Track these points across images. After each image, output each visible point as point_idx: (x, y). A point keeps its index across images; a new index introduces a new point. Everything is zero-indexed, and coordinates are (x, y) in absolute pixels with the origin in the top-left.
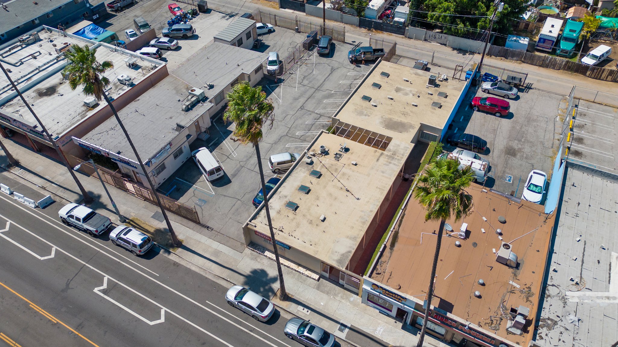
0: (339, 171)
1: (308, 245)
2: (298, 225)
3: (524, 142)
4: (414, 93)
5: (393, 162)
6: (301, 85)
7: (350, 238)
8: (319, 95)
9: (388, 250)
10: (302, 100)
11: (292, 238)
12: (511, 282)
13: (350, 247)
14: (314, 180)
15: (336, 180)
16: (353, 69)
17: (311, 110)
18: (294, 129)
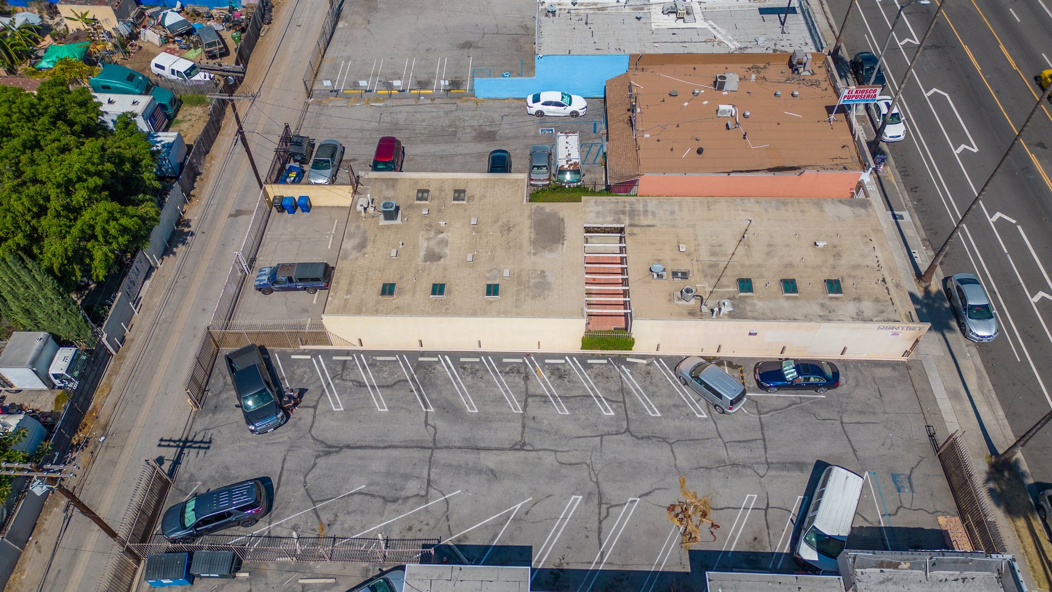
0: (712, 263)
2: (856, 267)
3: (456, 128)
8: (451, 432)
14: (758, 285)
15: (735, 259)
16: (315, 407)
17: (518, 425)
18: (600, 427)
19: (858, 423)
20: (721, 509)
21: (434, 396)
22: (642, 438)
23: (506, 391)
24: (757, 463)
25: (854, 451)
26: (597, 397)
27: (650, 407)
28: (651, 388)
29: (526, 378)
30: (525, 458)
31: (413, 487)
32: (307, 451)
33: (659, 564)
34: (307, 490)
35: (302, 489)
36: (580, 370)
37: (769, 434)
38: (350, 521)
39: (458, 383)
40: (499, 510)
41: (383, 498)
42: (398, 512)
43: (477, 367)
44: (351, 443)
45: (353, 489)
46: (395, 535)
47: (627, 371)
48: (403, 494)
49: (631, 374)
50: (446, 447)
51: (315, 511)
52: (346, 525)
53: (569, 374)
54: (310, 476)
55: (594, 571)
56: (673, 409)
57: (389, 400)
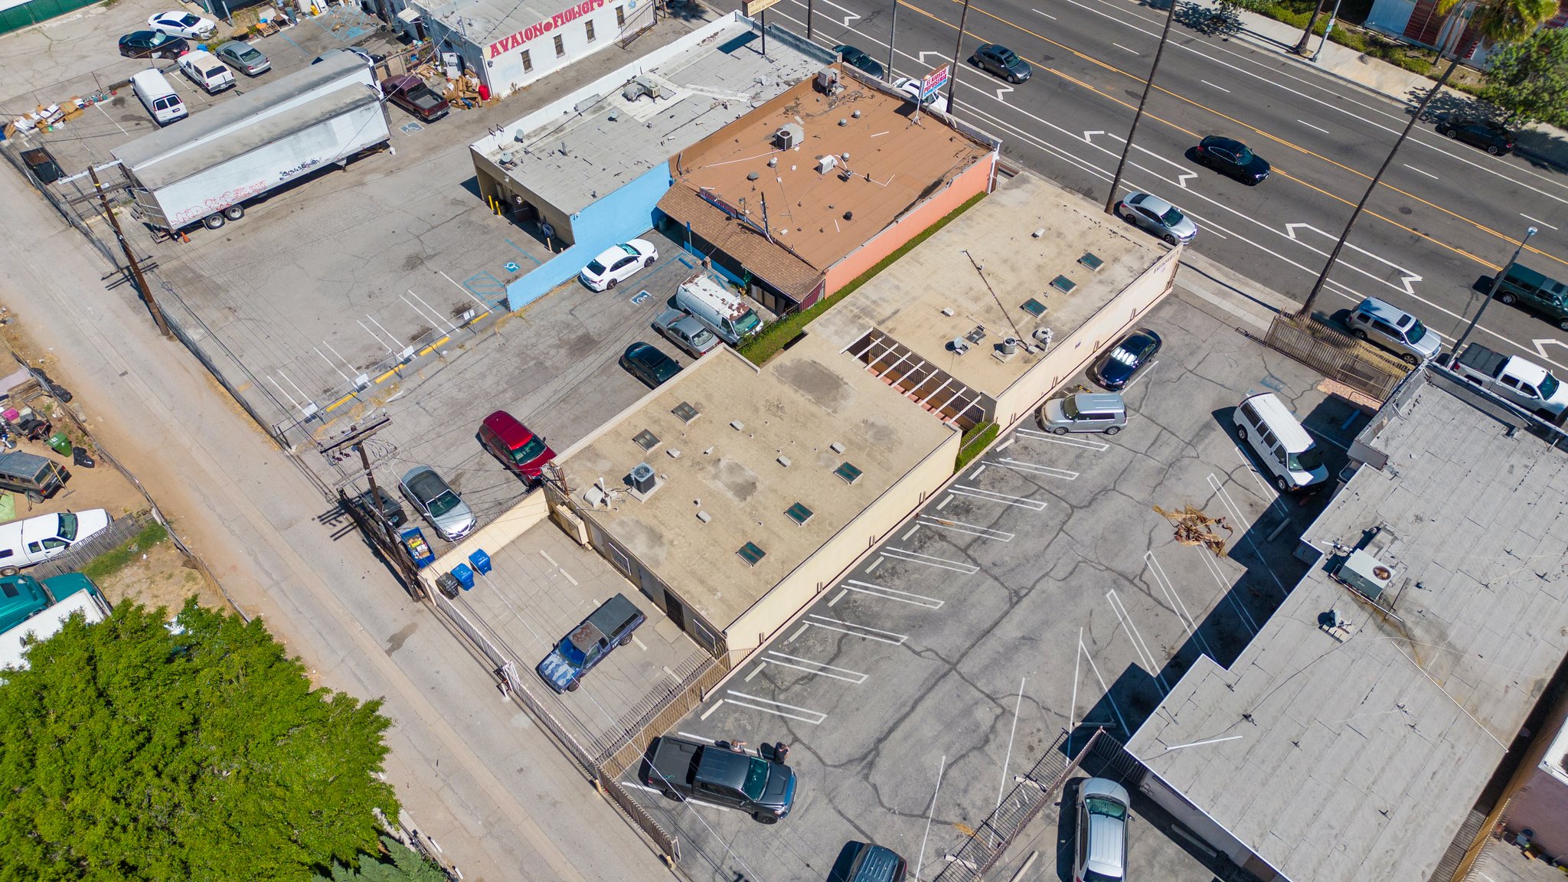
0: (985, 308)
4: (712, 469)
11: (1094, 219)
14: (1040, 300)
15: (997, 292)
17: (990, 581)
19: (1199, 363)
20: (1206, 505)
21: (889, 624)
22: (1090, 503)
23: (942, 563)
24: (1183, 450)
25: (1222, 385)
27: (1064, 474)
28: (1044, 458)
29: (943, 537)
30: (1034, 602)
31: (984, 714)
32: (849, 783)
33: (1225, 585)
34: (900, 814)
35: (896, 818)
36: (974, 492)
37: (1161, 420)
38: (976, 795)
39: (893, 594)
40: (1072, 661)
41: (974, 748)
42: (1003, 746)
43: (889, 565)
44: (878, 735)
45: (938, 770)
46: (1028, 767)
47: (1008, 460)
48: (985, 726)
49: (1015, 460)
50: (963, 656)
51: (936, 821)
52: (979, 803)
53: (971, 503)
54: (885, 800)
55: (1195, 634)
56: (1080, 461)
57: (855, 666)
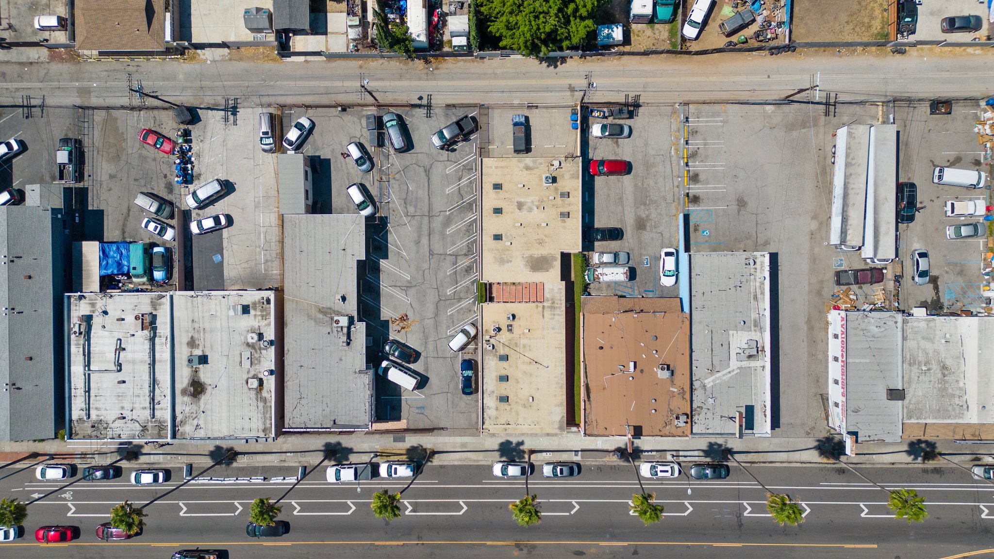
0: (519, 345)
1: (533, 426)
2: (517, 414)
3: (649, 204)
4: (537, 203)
5: (556, 313)
6: (410, 218)
7: (558, 406)
8: (437, 223)
9: (587, 402)
10: (424, 241)
11: (520, 426)
12: (671, 389)
13: (562, 413)
14: (504, 364)
15: (522, 356)
16: (448, 160)
17: (442, 252)
18: (441, 288)
19: (447, 399)
21: (455, 213)
22: (437, 306)
23: (458, 246)
24: (427, 353)
25: (434, 395)
26: (457, 287)
27: (452, 310)
28: (462, 312)
29: (465, 255)
30: (426, 256)
31: (411, 210)
32: (426, 162)
33: (383, 309)
34: (409, 166)
35: (409, 164)
36: (471, 279)
37: (441, 361)
38: (396, 186)
39: (462, 223)
40: (403, 246)
41: (406, 198)
42: (400, 205)
43: (471, 232)
44: (431, 180)
45: (410, 185)
46: (391, 205)
47: (471, 301)
48: (408, 206)
49: (469, 303)
50: (430, 222)
51: (400, 171)
52: (394, 185)
53: (468, 275)
54: (415, 166)
55: (380, 284)
56: (451, 320)
57: (452, 193)
